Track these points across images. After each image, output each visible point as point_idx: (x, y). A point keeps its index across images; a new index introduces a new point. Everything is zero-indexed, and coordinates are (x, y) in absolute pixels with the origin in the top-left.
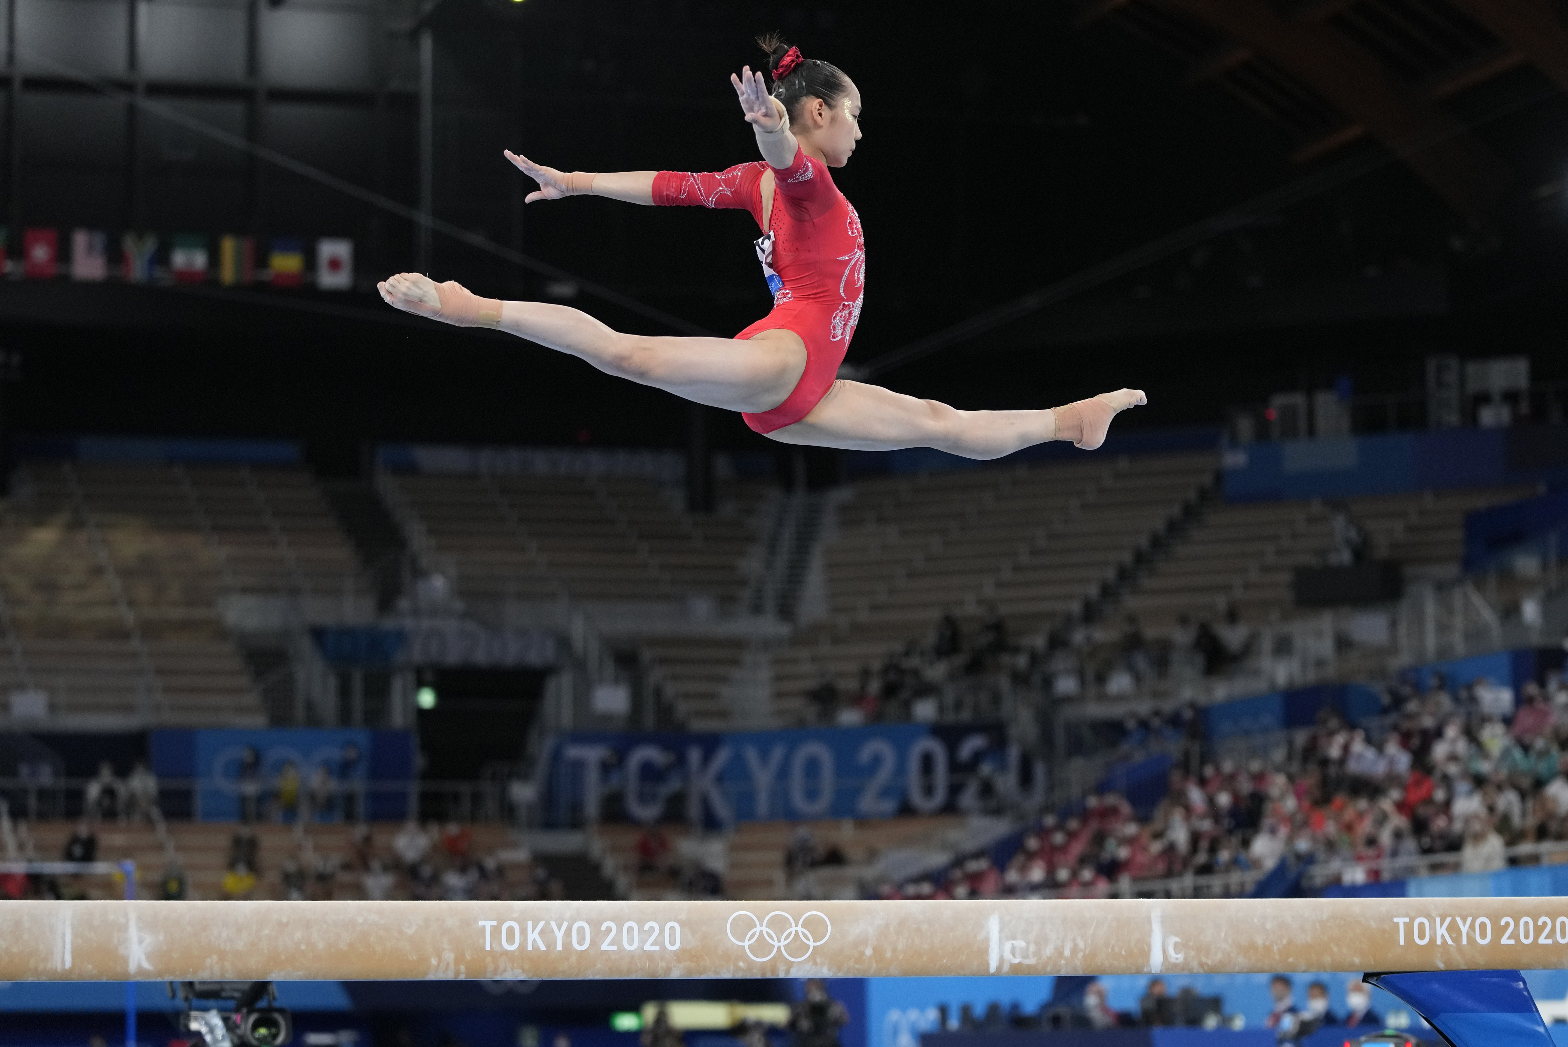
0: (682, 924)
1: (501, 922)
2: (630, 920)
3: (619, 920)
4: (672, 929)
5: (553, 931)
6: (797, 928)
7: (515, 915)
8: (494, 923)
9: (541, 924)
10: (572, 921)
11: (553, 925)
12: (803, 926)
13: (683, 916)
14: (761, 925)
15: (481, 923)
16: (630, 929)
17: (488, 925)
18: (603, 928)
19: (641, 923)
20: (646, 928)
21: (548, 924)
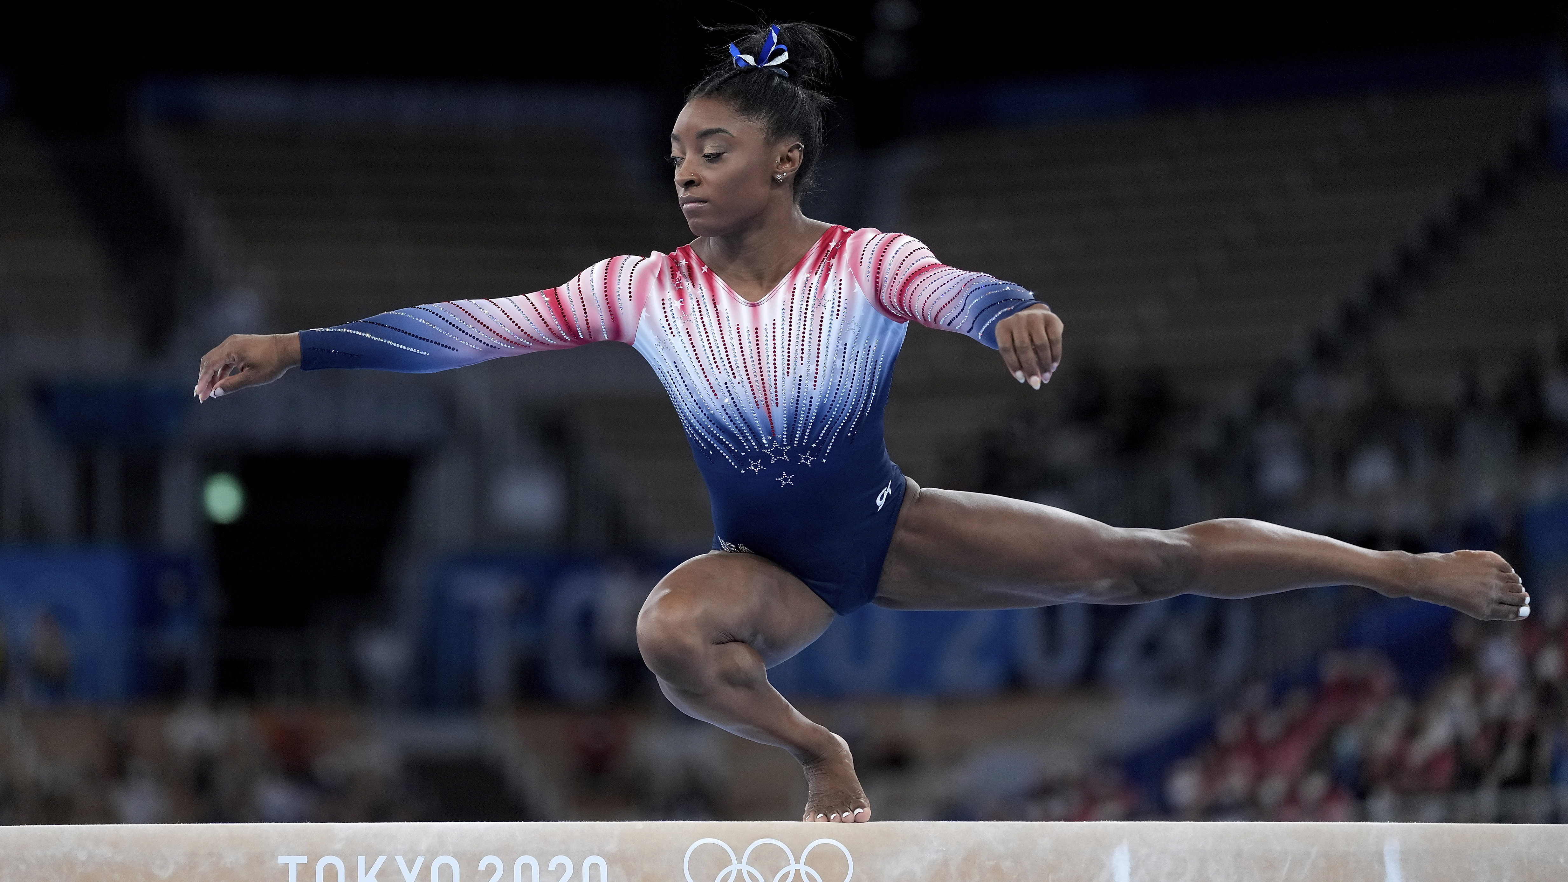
0: (611, 860)
1: (314, 858)
2: (525, 853)
3: (508, 854)
4: (594, 867)
5: (399, 872)
6: (797, 866)
7: (338, 846)
8: (304, 859)
9: (381, 860)
10: (432, 855)
11: (400, 861)
12: (809, 862)
13: (611, 847)
14: (740, 861)
15: (282, 860)
16: (526, 867)
17: (293, 862)
18: (482, 866)
19: (543, 858)
20: (552, 866)
21: (391, 860)
